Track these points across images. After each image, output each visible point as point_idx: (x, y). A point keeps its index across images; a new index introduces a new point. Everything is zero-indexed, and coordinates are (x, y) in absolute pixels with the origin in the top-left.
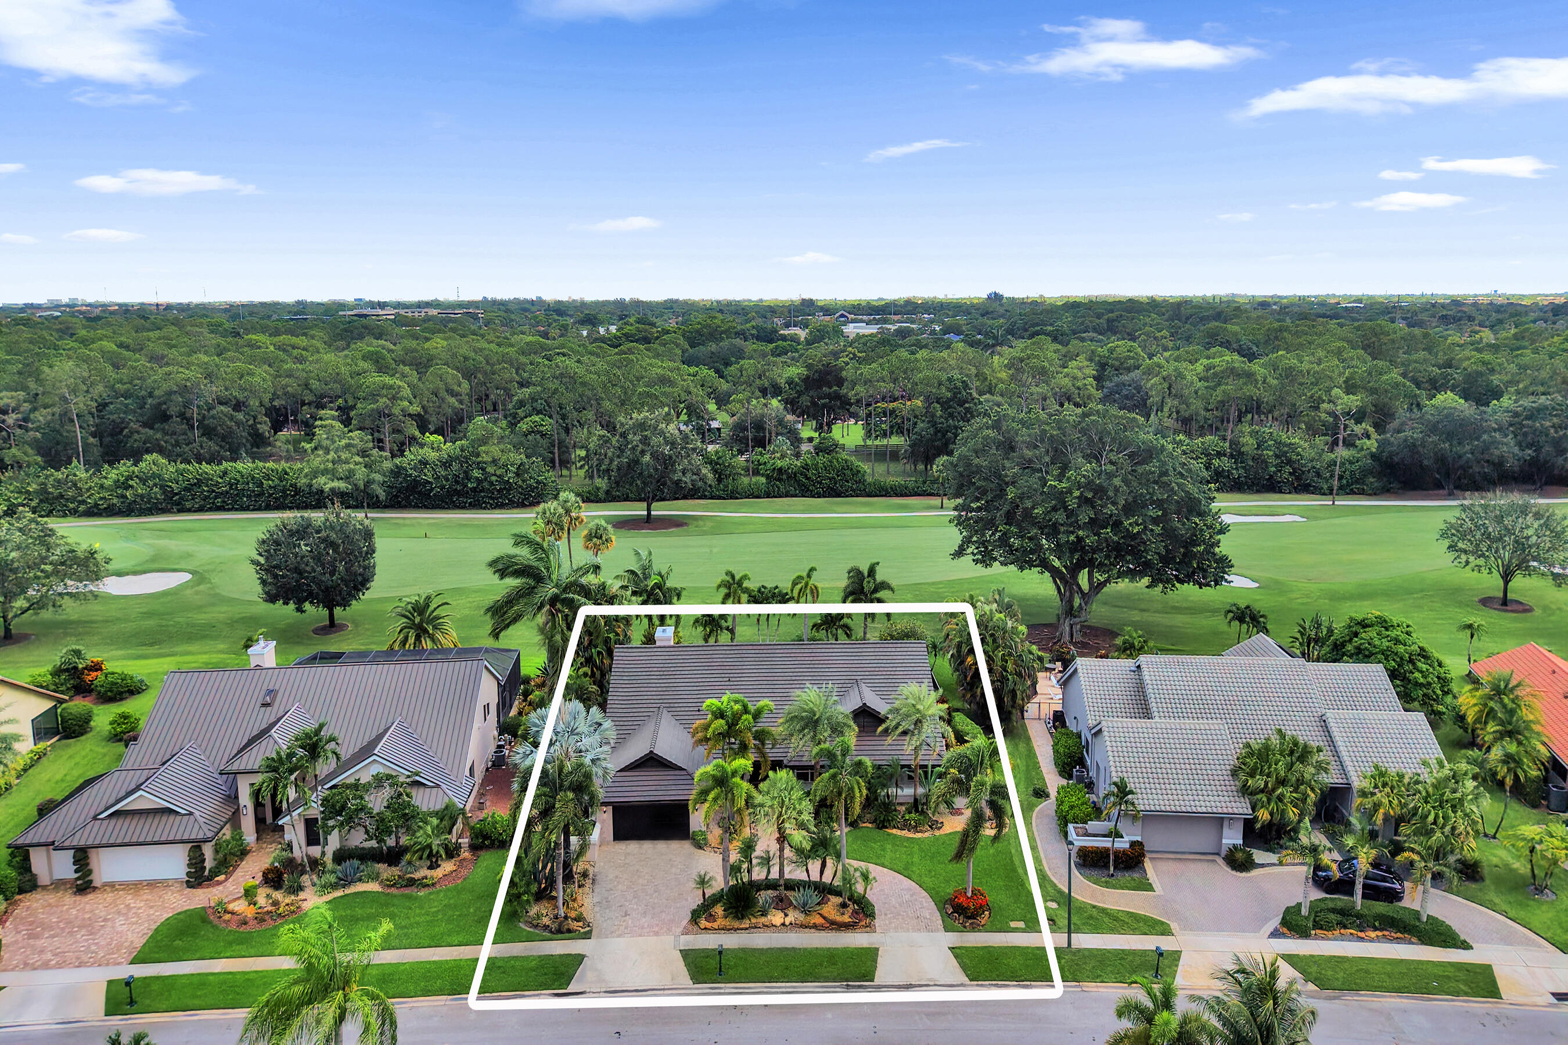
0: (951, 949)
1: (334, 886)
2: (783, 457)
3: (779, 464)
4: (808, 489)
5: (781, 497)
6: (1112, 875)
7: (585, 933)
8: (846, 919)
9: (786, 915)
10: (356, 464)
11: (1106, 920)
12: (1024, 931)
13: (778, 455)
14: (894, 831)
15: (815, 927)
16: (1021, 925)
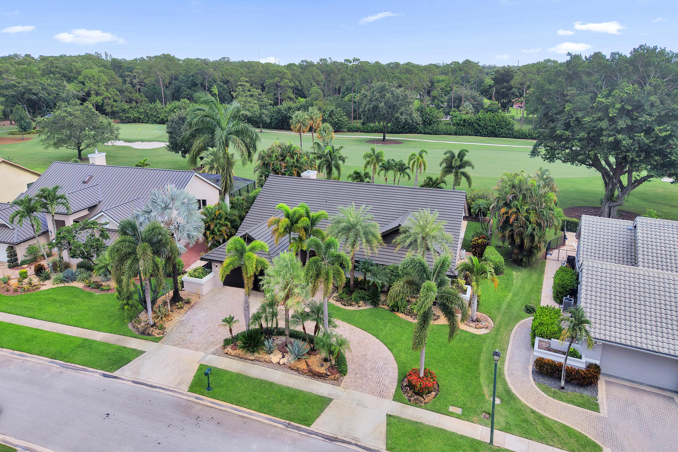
0: (389, 416)
1: (62, 281)
2: (467, 113)
3: (464, 117)
4: (479, 132)
5: (463, 135)
6: (563, 388)
7: (157, 338)
8: (322, 370)
9: (283, 357)
10: (254, 104)
11: (540, 427)
12: (458, 417)
13: (464, 112)
14: (401, 315)
15: (297, 370)
16: (459, 411)
